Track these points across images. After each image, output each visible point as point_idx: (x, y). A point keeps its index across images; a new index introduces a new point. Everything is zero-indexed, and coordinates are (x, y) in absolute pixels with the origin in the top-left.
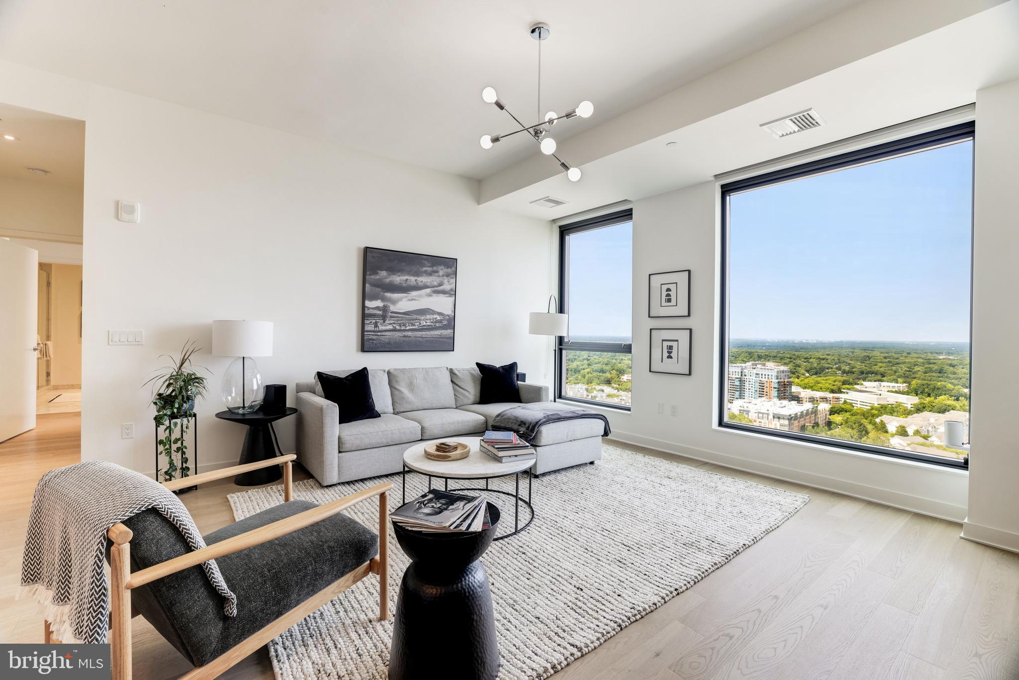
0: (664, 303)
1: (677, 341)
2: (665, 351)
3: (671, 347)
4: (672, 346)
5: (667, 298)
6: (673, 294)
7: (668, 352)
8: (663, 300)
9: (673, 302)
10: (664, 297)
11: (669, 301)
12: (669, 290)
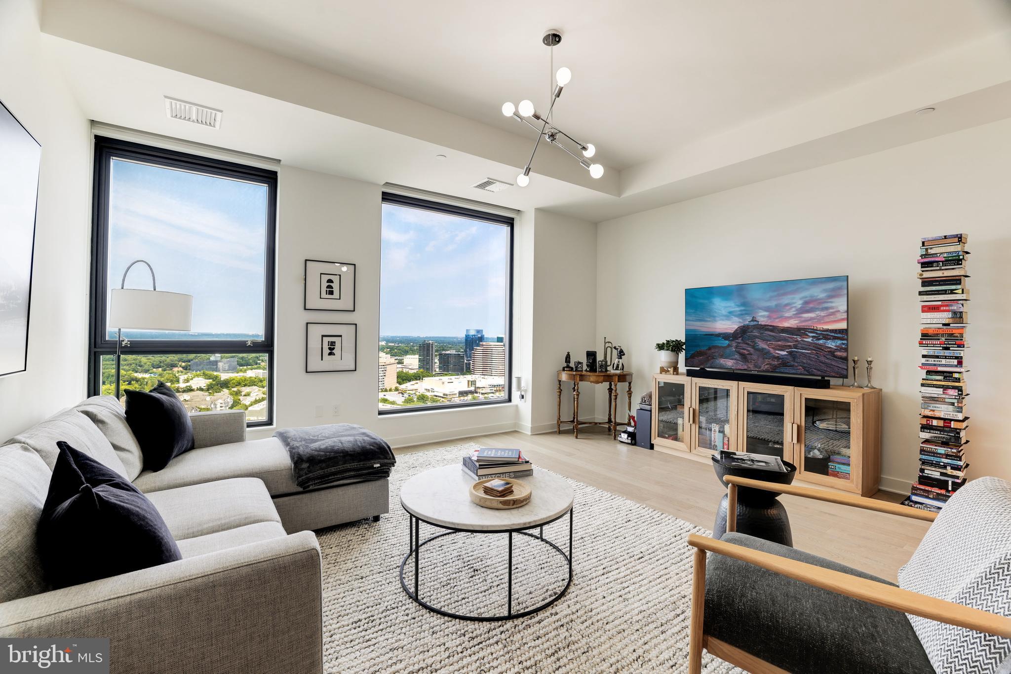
0: (324, 295)
1: (341, 336)
2: (326, 347)
3: (333, 343)
4: (335, 342)
5: (328, 289)
6: (335, 286)
7: (330, 349)
8: (324, 292)
9: (336, 294)
10: (324, 289)
11: (331, 293)
12: (330, 281)
